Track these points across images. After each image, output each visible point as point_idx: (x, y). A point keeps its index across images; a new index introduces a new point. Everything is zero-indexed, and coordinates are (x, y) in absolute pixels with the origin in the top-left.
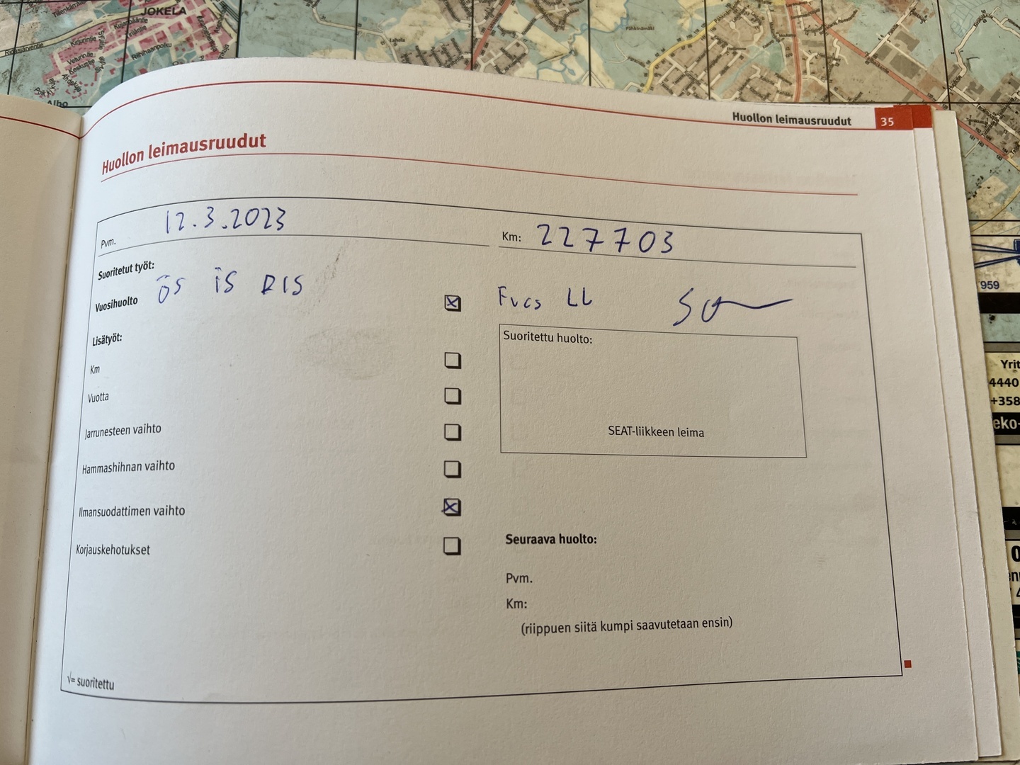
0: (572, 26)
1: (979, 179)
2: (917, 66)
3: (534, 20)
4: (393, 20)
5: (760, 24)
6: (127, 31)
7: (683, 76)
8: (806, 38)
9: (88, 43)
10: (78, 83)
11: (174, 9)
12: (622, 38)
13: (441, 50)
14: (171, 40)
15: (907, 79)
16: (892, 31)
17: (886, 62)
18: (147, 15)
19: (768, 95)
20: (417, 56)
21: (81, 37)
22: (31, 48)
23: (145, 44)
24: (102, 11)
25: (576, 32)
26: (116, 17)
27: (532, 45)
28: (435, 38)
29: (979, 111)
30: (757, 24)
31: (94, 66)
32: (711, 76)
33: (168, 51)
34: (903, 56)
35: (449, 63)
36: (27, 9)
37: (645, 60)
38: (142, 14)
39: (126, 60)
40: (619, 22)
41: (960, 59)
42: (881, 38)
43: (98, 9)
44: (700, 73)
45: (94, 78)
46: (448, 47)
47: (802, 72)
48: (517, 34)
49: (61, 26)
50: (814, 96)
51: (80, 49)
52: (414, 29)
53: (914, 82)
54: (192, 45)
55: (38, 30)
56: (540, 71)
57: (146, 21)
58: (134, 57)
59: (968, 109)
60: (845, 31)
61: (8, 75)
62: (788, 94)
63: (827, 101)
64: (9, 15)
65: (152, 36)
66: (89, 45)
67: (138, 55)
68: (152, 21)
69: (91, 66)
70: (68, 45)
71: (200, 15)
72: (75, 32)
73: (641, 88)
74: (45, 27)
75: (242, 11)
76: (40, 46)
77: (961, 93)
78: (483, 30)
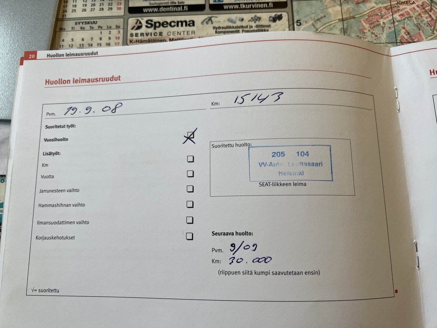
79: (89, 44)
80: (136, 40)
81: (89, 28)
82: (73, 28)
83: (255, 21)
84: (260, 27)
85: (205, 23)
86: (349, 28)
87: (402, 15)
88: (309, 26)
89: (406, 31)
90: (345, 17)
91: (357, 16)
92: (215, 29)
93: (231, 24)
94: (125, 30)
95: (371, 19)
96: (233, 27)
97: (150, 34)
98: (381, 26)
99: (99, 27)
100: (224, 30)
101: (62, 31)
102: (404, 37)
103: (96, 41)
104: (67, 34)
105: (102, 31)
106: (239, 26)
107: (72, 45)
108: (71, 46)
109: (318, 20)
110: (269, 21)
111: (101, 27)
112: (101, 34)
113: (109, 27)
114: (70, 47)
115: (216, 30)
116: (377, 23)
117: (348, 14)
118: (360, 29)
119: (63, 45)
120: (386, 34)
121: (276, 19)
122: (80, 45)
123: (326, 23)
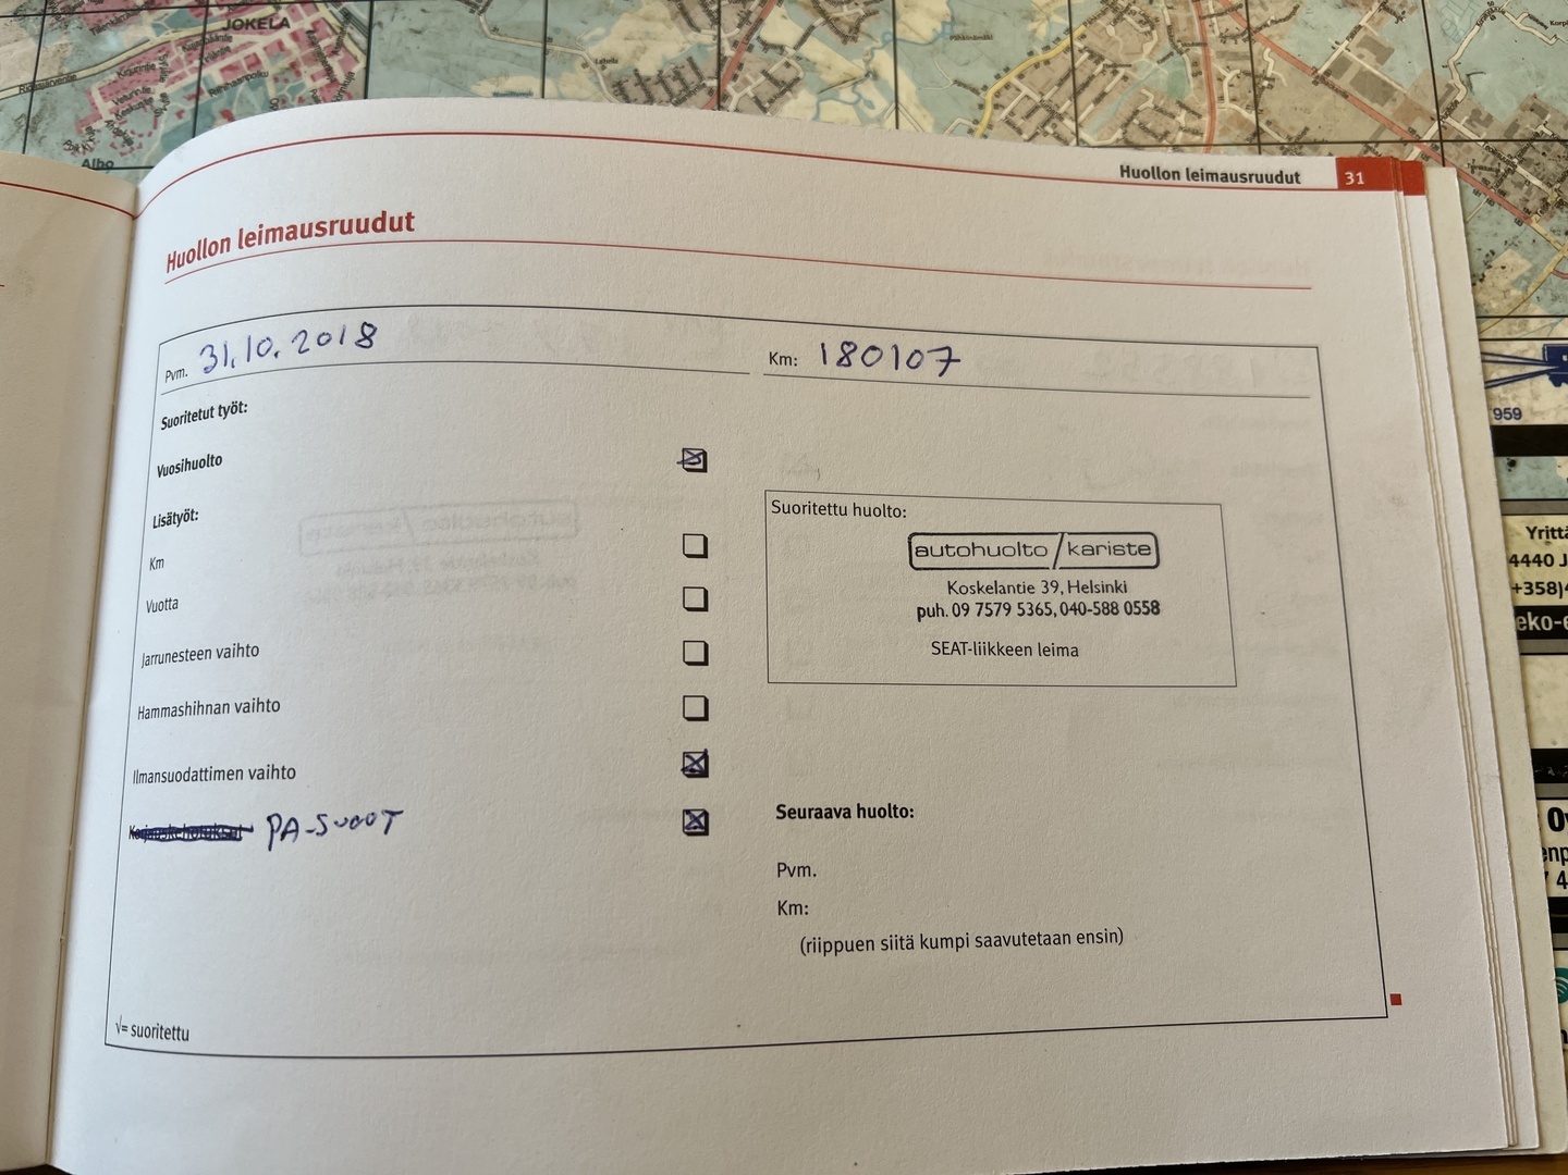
0: (869, 36)
1: (1487, 255)
2: (1391, 86)
3: (812, 28)
4: (599, 31)
5: (1153, 28)
6: (202, 55)
7: (1037, 108)
8: (1223, 47)
9: (144, 73)
10: (128, 132)
11: (271, 21)
12: (944, 52)
13: (673, 74)
14: (269, 67)
15: (1376, 106)
16: (1352, 35)
17: (1344, 82)
18: (231, 30)
19: (1166, 133)
20: (636, 85)
21: (132, 64)
22: (59, 82)
23: (227, 73)
24: (164, 24)
25: (875, 44)
26: (184, 33)
27: (810, 65)
28: (664, 57)
29: (1486, 152)
30: (1148, 28)
31: (152, 107)
32: (1080, 107)
33: (263, 84)
34: (1368, 71)
35: (684, 94)
36: (52, 25)
37: (979, 85)
38: (224, 29)
39: (201, 97)
40: (939, 29)
41: (1456, 76)
42: (1336, 45)
43: (159, 22)
44: (1063, 103)
45: (151, 126)
46: (682, 71)
47: (1216, 99)
48: (786, 49)
49: (102, 47)
50: (1236, 134)
51: (131, 82)
52: (631, 45)
53: (1387, 110)
54: (298, 74)
55: (68, 54)
56: (821, 104)
57: (229, 39)
58: (212, 92)
59: (1469, 150)
60: (1281, 37)
61: (24, 122)
62: (1196, 132)
63: (1255, 141)
64: (25, 34)
65: (239, 62)
66: (145, 76)
67: (218, 90)
68: (238, 39)
69: (148, 107)
70: (113, 77)
71: (311, 28)
72: (124, 57)
73: (973, 126)
74: (78, 49)
75: (374, 22)
76: (71, 78)
77: (1458, 126)
78: (735, 44)
90: (45, 76)
116: (141, 95)
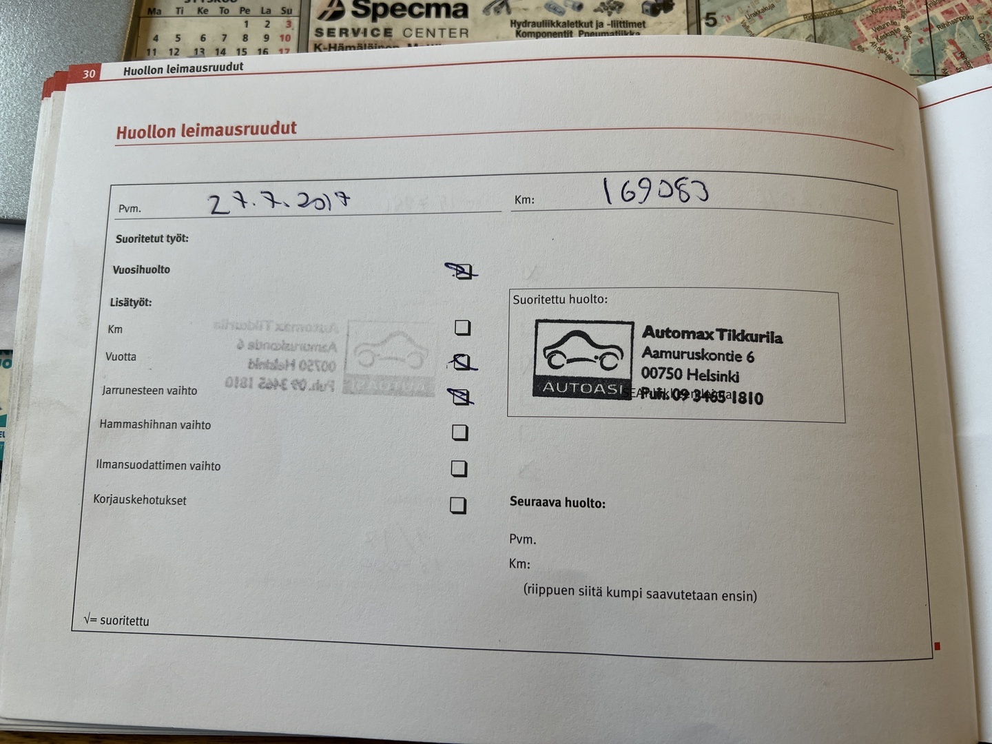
79: (217, 50)
80: (330, 45)
81: (218, 11)
82: (180, 10)
83: (609, 10)
84: (621, 27)
85: (492, 10)
86: (828, 36)
87: (948, 12)
88: (735, 27)
89: (958, 48)
90: (820, 10)
91: (847, 9)
92: (515, 26)
93: (554, 17)
94: (304, 20)
95: (879, 19)
96: (558, 24)
97: (362, 30)
98: (901, 35)
99: (242, 9)
100: (536, 29)
101: (153, 15)
102: (951, 63)
103: (235, 41)
104: (166, 22)
105: (249, 19)
106: (571, 21)
107: (178, 49)
108: (174, 51)
109: (755, 14)
110: (643, 12)
111: (247, 11)
112: (247, 26)
113: (265, 11)
114: (171, 54)
115: (519, 28)
116: (891, 26)
117: (826, 3)
118: (854, 39)
119: (155, 50)
120: (912, 53)
121: (658, 8)
122: (196, 50)
123: (775, 22)
